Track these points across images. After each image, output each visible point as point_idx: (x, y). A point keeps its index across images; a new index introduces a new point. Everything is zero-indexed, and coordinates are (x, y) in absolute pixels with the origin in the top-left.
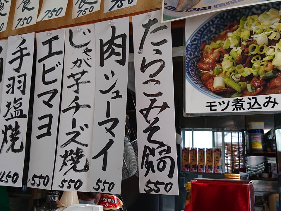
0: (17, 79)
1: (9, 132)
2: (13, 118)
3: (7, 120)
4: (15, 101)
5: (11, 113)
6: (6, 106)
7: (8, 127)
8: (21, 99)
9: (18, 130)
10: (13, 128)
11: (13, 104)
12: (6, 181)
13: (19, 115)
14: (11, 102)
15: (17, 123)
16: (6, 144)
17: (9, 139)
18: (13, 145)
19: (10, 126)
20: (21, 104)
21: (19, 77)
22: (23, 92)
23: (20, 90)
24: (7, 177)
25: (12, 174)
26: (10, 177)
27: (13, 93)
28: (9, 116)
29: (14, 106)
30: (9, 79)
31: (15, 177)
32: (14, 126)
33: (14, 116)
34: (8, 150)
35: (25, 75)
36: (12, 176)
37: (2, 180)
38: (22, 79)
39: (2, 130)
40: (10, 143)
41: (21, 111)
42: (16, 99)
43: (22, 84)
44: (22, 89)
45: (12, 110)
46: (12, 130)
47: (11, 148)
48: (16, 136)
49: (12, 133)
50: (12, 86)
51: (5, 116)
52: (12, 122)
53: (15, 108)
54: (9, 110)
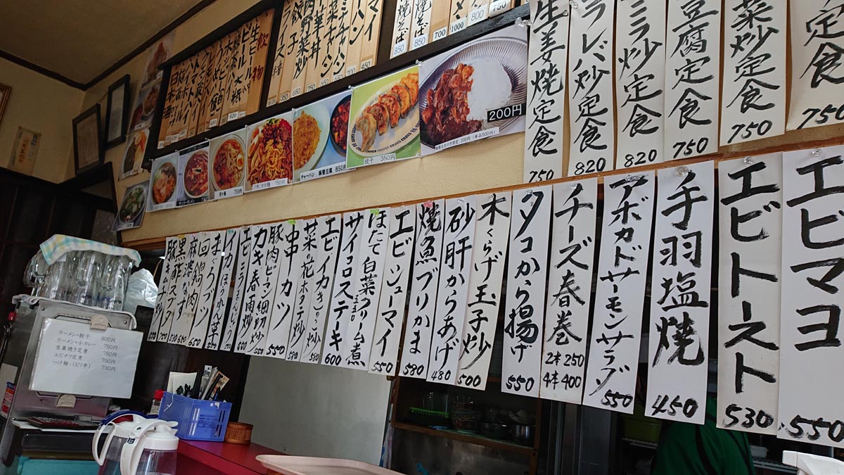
0: (681, 242)
1: (672, 331)
2: (677, 305)
3: (666, 309)
4: (680, 278)
5: (673, 298)
6: (662, 285)
7: (669, 321)
8: (692, 274)
9: (690, 327)
10: (679, 323)
11: (675, 283)
12: (672, 411)
13: (689, 301)
14: (671, 279)
15: (686, 315)
16: (667, 349)
17: (671, 341)
18: (680, 353)
19: (673, 321)
20: (693, 283)
21: (685, 237)
22: (696, 262)
23: (689, 259)
24: (673, 406)
25: (683, 401)
26: (680, 405)
27: (674, 263)
28: (669, 302)
29: (678, 286)
30: (666, 241)
31: (690, 407)
32: (680, 320)
33: (679, 302)
34: (671, 360)
35: (698, 234)
36: (683, 404)
37: (662, 409)
38: (693, 240)
39: (657, 326)
40: (673, 348)
41: (695, 295)
42: (681, 275)
43: (693, 249)
44: (693, 257)
45: (675, 293)
46: (677, 327)
47: (677, 358)
48: (686, 336)
49: (677, 331)
50: (671, 253)
51: (661, 302)
52: (678, 314)
53: (681, 289)
54: (667, 293)
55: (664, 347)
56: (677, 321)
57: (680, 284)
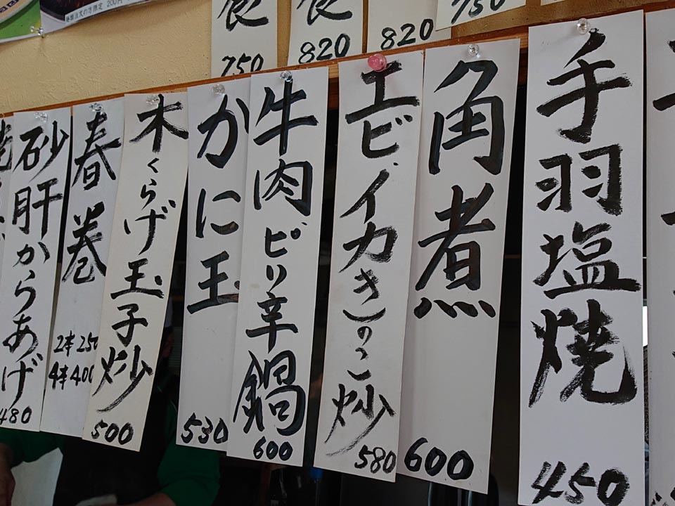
0: (577, 166)
1: (566, 336)
2: (573, 287)
3: (552, 294)
4: (579, 234)
5: (565, 272)
6: (543, 248)
7: (559, 318)
8: (604, 227)
9: (604, 329)
10: (579, 321)
11: (569, 244)
12: (574, 494)
13: (600, 278)
14: (561, 237)
15: (593, 305)
16: (557, 371)
17: (566, 356)
18: (585, 381)
19: (568, 317)
20: (606, 245)
21: (586, 156)
22: (612, 205)
23: (597, 198)
24: (576, 484)
25: (596, 474)
26: (590, 482)
27: (565, 205)
28: (557, 281)
29: (575, 250)
30: (548, 164)
31: (612, 487)
32: (583, 315)
33: (579, 281)
34: (567, 393)
35: (614, 152)
36: (597, 480)
37: (554, 490)
38: (603, 162)
39: (535, 326)
40: (570, 370)
41: (611, 268)
42: (581, 227)
43: (604, 179)
44: (603, 193)
45: (569, 263)
46: (576, 328)
47: (579, 388)
48: (595, 347)
49: (577, 337)
50: (559, 186)
51: (542, 281)
52: (578, 304)
53: (580, 256)
54: (554, 262)
55: (552, 368)
56: (575, 318)
57: (579, 247)
